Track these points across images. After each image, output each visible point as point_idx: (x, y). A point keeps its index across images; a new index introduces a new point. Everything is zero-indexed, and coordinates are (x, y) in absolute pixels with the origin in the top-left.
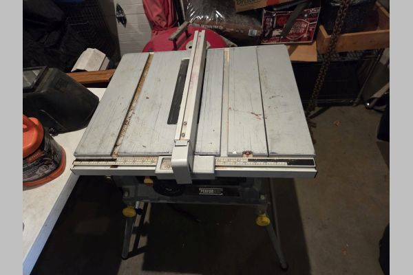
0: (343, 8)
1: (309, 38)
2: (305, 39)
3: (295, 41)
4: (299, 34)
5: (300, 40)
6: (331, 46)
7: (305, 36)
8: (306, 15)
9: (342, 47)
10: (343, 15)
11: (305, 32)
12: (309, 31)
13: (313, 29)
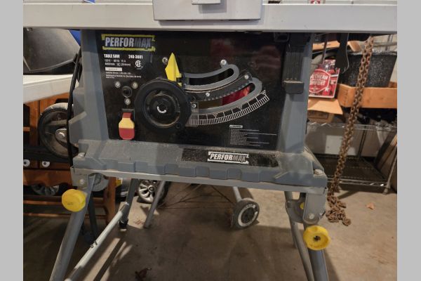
0: (366, 56)
1: (331, 93)
2: (326, 93)
3: (316, 94)
4: (320, 87)
5: (321, 93)
6: (357, 98)
7: (327, 89)
8: (327, 66)
9: (368, 101)
10: (367, 63)
11: (326, 84)
12: (330, 85)
13: (335, 83)
